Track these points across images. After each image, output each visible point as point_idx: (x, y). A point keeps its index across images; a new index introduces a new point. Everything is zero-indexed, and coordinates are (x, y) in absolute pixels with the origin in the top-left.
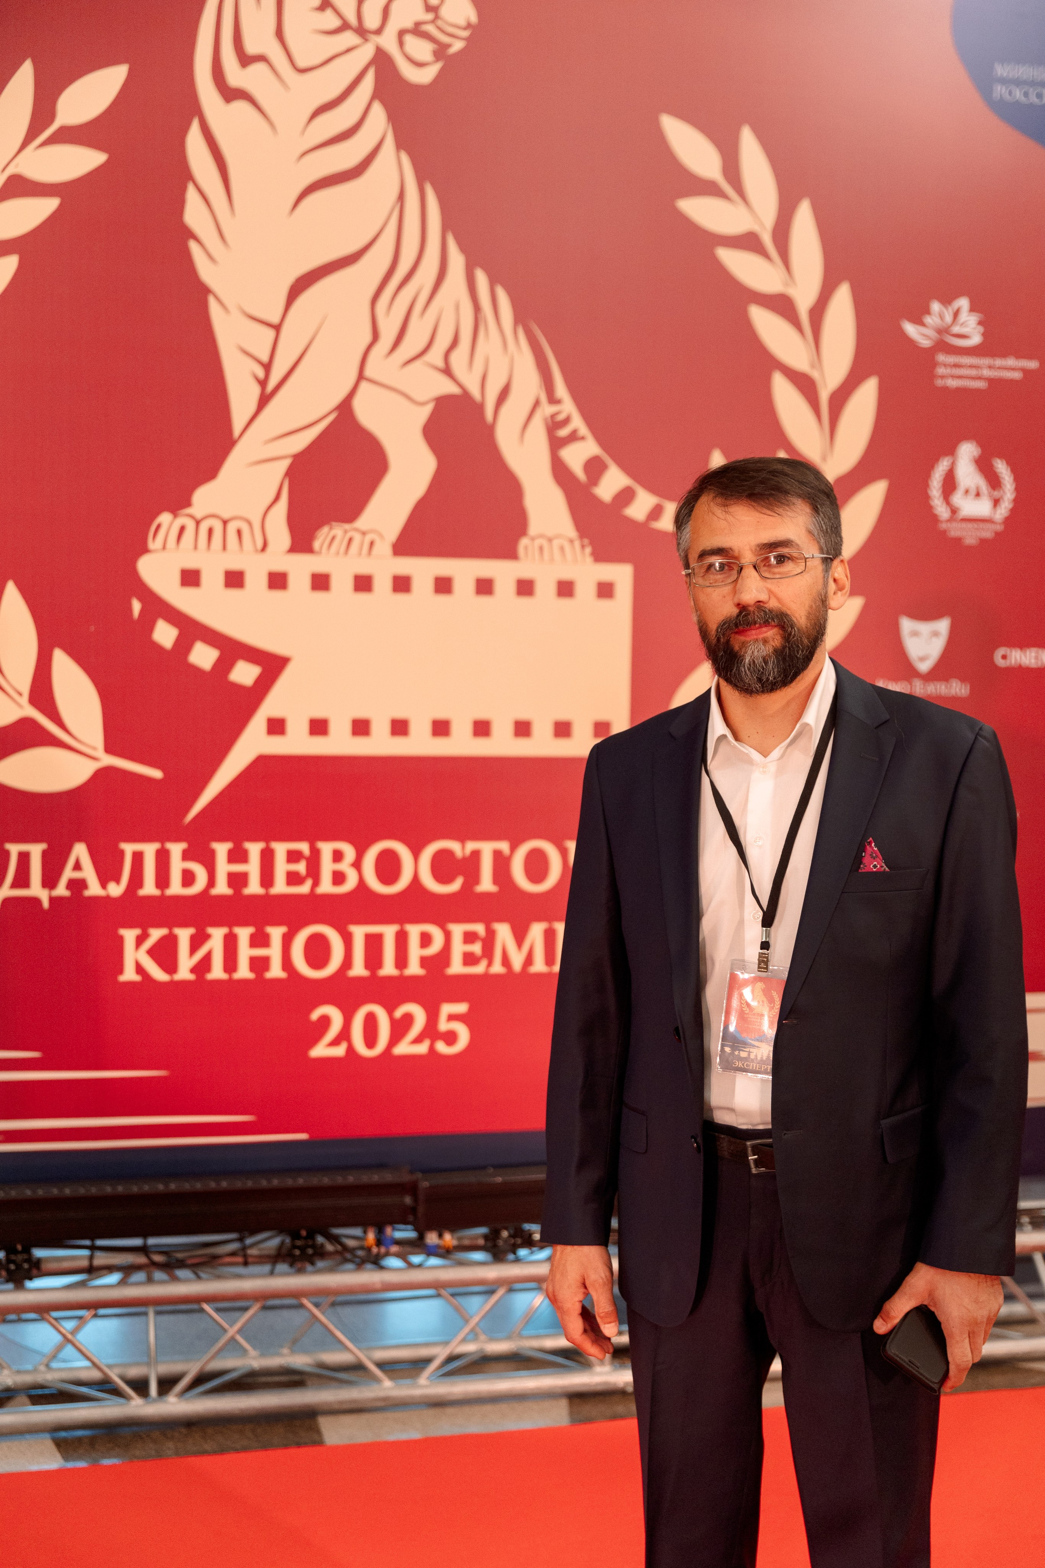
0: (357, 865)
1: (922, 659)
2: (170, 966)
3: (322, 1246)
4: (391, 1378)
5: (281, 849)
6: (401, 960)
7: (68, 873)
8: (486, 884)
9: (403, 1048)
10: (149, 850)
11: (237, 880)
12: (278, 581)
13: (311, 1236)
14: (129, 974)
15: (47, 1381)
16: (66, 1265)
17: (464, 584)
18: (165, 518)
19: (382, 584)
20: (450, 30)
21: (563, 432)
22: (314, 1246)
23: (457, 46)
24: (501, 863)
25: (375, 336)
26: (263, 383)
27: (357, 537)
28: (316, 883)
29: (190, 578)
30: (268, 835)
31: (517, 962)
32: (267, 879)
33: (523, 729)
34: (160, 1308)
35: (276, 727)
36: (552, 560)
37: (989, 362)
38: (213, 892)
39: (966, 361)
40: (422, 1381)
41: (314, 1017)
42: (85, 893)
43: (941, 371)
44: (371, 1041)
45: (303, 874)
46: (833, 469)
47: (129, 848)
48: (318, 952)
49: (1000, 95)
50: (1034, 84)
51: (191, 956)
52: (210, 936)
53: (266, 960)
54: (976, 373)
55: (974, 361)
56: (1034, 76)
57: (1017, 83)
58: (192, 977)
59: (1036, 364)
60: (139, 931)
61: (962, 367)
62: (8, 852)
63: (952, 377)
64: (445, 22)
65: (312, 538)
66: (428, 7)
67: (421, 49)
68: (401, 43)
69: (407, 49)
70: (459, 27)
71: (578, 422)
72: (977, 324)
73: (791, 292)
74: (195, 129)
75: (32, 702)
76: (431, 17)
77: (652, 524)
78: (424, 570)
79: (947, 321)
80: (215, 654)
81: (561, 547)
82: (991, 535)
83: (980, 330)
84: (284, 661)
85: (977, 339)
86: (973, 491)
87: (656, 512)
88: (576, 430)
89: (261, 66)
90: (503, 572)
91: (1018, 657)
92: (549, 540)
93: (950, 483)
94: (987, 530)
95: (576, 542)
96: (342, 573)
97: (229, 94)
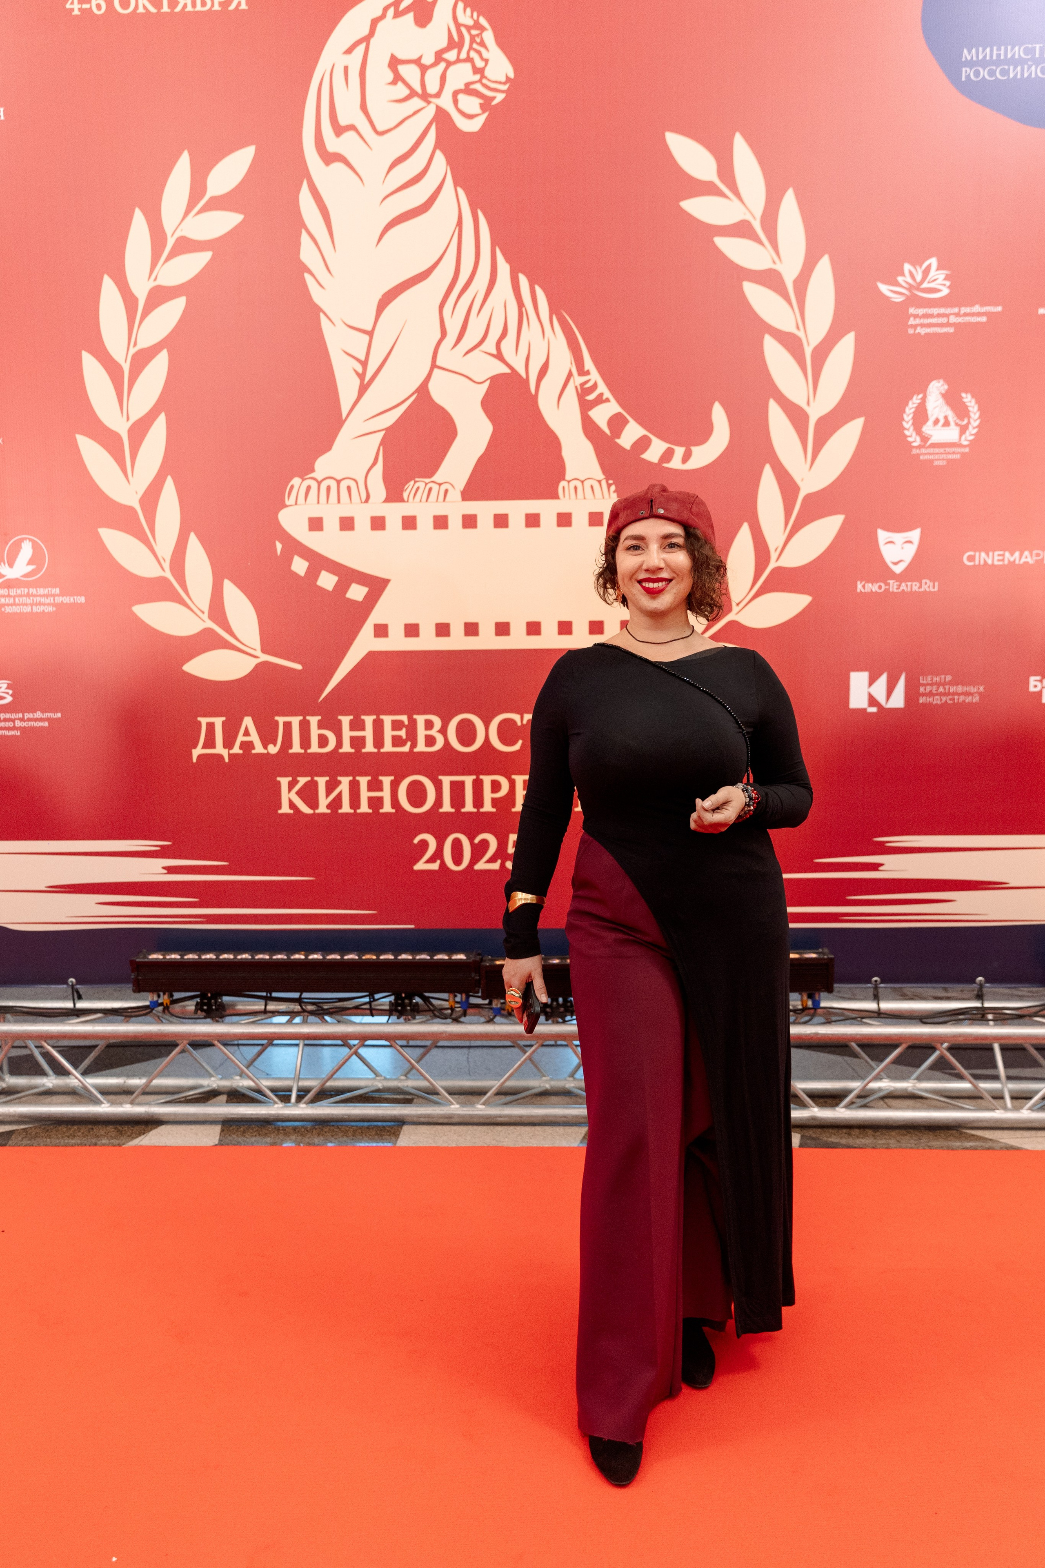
0: (443, 731)
1: (895, 564)
2: (313, 804)
3: (417, 1003)
4: (458, 1103)
5: (387, 720)
6: (478, 801)
7: (241, 738)
9: (481, 866)
10: (295, 721)
11: (358, 743)
12: (378, 523)
13: (410, 997)
14: (285, 809)
15: (238, 1086)
16: (246, 1009)
17: (517, 519)
18: (296, 481)
19: (455, 522)
20: (493, 85)
21: (591, 397)
22: (411, 1004)
23: (500, 97)
25: (444, 333)
26: (361, 376)
27: (435, 487)
28: (414, 744)
29: (316, 524)
30: (378, 710)
32: (379, 741)
34: (307, 1042)
35: (381, 631)
36: (585, 498)
37: (956, 310)
38: (341, 751)
39: (935, 311)
40: (479, 1106)
41: (416, 841)
42: (253, 752)
43: (912, 321)
44: (457, 860)
45: (404, 737)
46: (816, 412)
47: (281, 720)
48: (417, 794)
49: (968, 77)
50: (998, 62)
51: (327, 796)
52: (340, 782)
53: (380, 800)
54: (944, 320)
55: (942, 311)
56: (999, 55)
57: (984, 63)
58: (329, 811)
59: (999, 309)
60: (290, 779)
61: (931, 316)
62: (200, 723)
63: (923, 326)
64: (489, 80)
65: (402, 491)
66: (476, 70)
67: (471, 104)
68: (456, 102)
69: (460, 105)
70: (500, 83)
71: (602, 388)
72: (945, 279)
73: (778, 267)
74: (305, 188)
75: (211, 617)
76: (478, 77)
77: (665, 465)
78: (486, 510)
79: (919, 278)
80: (335, 579)
81: (592, 487)
82: (958, 456)
83: (948, 283)
84: (384, 583)
85: (945, 292)
86: (942, 421)
87: (668, 455)
88: (601, 395)
89: (351, 134)
90: (547, 509)
91: (982, 557)
92: (582, 482)
93: (921, 416)
94: (954, 453)
95: (604, 483)
96: (425, 515)
97: (329, 158)
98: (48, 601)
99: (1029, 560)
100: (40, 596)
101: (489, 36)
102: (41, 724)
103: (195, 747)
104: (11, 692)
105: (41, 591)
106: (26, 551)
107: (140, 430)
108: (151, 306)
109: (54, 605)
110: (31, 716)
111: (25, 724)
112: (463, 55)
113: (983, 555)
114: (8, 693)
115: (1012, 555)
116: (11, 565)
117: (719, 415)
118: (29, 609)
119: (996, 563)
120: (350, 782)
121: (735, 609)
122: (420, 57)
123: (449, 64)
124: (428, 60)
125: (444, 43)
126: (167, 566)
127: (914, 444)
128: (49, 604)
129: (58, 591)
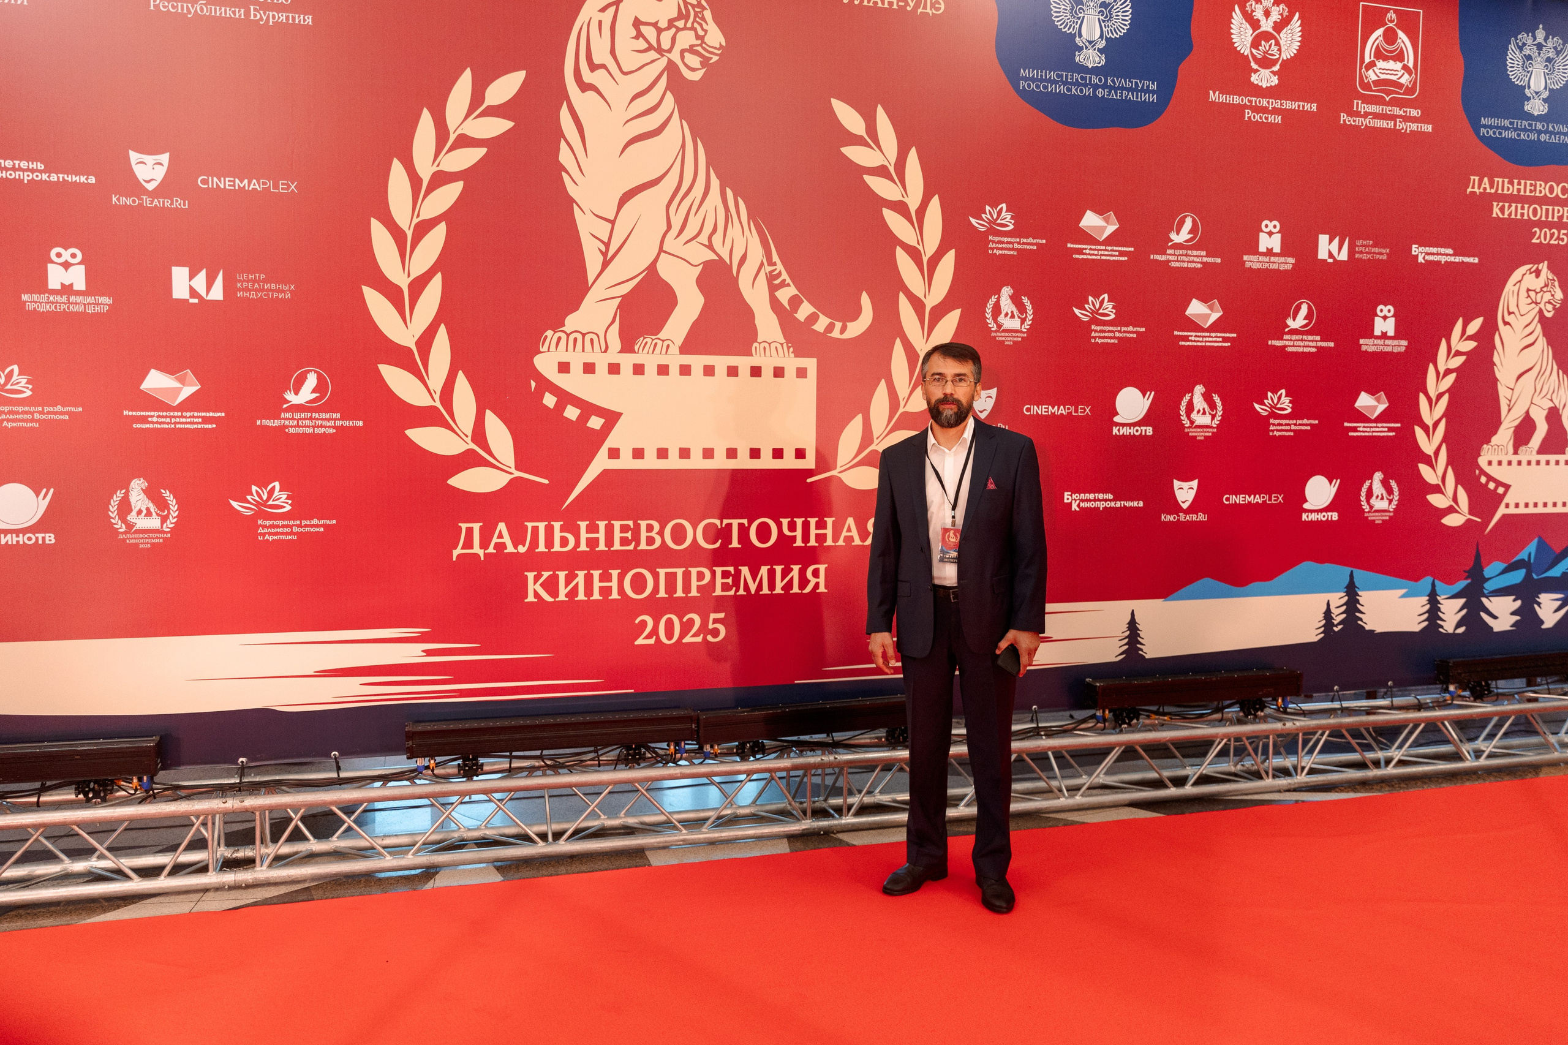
0: (661, 533)
1: (981, 412)
2: (554, 593)
3: (644, 753)
4: (687, 829)
5: (617, 524)
6: (687, 588)
7: (495, 540)
8: (735, 544)
9: (688, 639)
10: (542, 526)
11: (592, 543)
12: (614, 369)
13: (638, 747)
14: (531, 598)
15: (486, 834)
16: (496, 767)
17: (721, 370)
18: (549, 333)
19: (674, 370)
20: (710, 49)
21: (777, 282)
22: (640, 754)
23: (715, 58)
24: (744, 531)
25: (669, 227)
26: (605, 254)
27: (660, 343)
28: (638, 544)
29: (564, 368)
30: (609, 517)
31: (753, 588)
32: (609, 541)
33: (755, 453)
34: (551, 791)
35: (614, 453)
36: (771, 355)
37: (1018, 240)
38: (578, 550)
39: (1005, 239)
40: (704, 830)
41: (637, 622)
42: (505, 551)
43: (991, 245)
44: (669, 635)
45: (630, 538)
46: (931, 302)
47: (530, 525)
48: (639, 584)
49: (1024, 87)
50: (1041, 80)
51: (566, 587)
52: (577, 575)
53: (610, 588)
54: (1010, 246)
55: (1009, 239)
56: (1042, 76)
57: (1033, 80)
58: (567, 599)
59: (1044, 241)
60: (536, 573)
61: (1003, 242)
62: (460, 527)
63: (998, 249)
64: (708, 45)
65: (634, 344)
66: (698, 37)
67: (693, 61)
68: (682, 58)
69: (685, 61)
70: (715, 48)
71: (785, 276)
72: (1011, 219)
73: (905, 200)
74: (565, 108)
75: (473, 440)
76: (699, 42)
77: (828, 335)
78: (699, 362)
79: (995, 216)
80: (578, 411)
81: (776, 348)
82: (1020, 339)
83: (1013, 222)
84: (620, 414)
85: (1011, 227)
86: (1010, 315)
87: (830, 328)
88: (784, 280)
89: (602, 71)
90: (744, 363)
91: (1036, 410)
92: (770, 344)
93: (997, 310)
94: (1017, 337)
95: (785, 345)
96: (650, 365)
97: (584, 87)
98: (329, 424)
99: (1063, 412)
100: (322, 419)
101: (708, 14)
102: (317, 529)
103: (455, 548)
104: (290, 502)
105: (324, 415)
106: (312, 380)
107: (419, 285)
108: (432, 187)
109: (334, 427)
110: (308, 522)
111: (302, 530)
112: (689, 25)
113: (1035, 407)
114: (287, 503)
115: (1053, 408)
116: (296, 393)
117: (865, 300)
118: (311, 431)
119: (1043, 413)
120: (585, 575)
121: (876, 441)
122: (658, 22)
123: (678, 30)
124: (663, 24)
125: (674, 14)
126: (437, 397)
127: (993, 329)
128: (329, 427)
129: (338, 415)
